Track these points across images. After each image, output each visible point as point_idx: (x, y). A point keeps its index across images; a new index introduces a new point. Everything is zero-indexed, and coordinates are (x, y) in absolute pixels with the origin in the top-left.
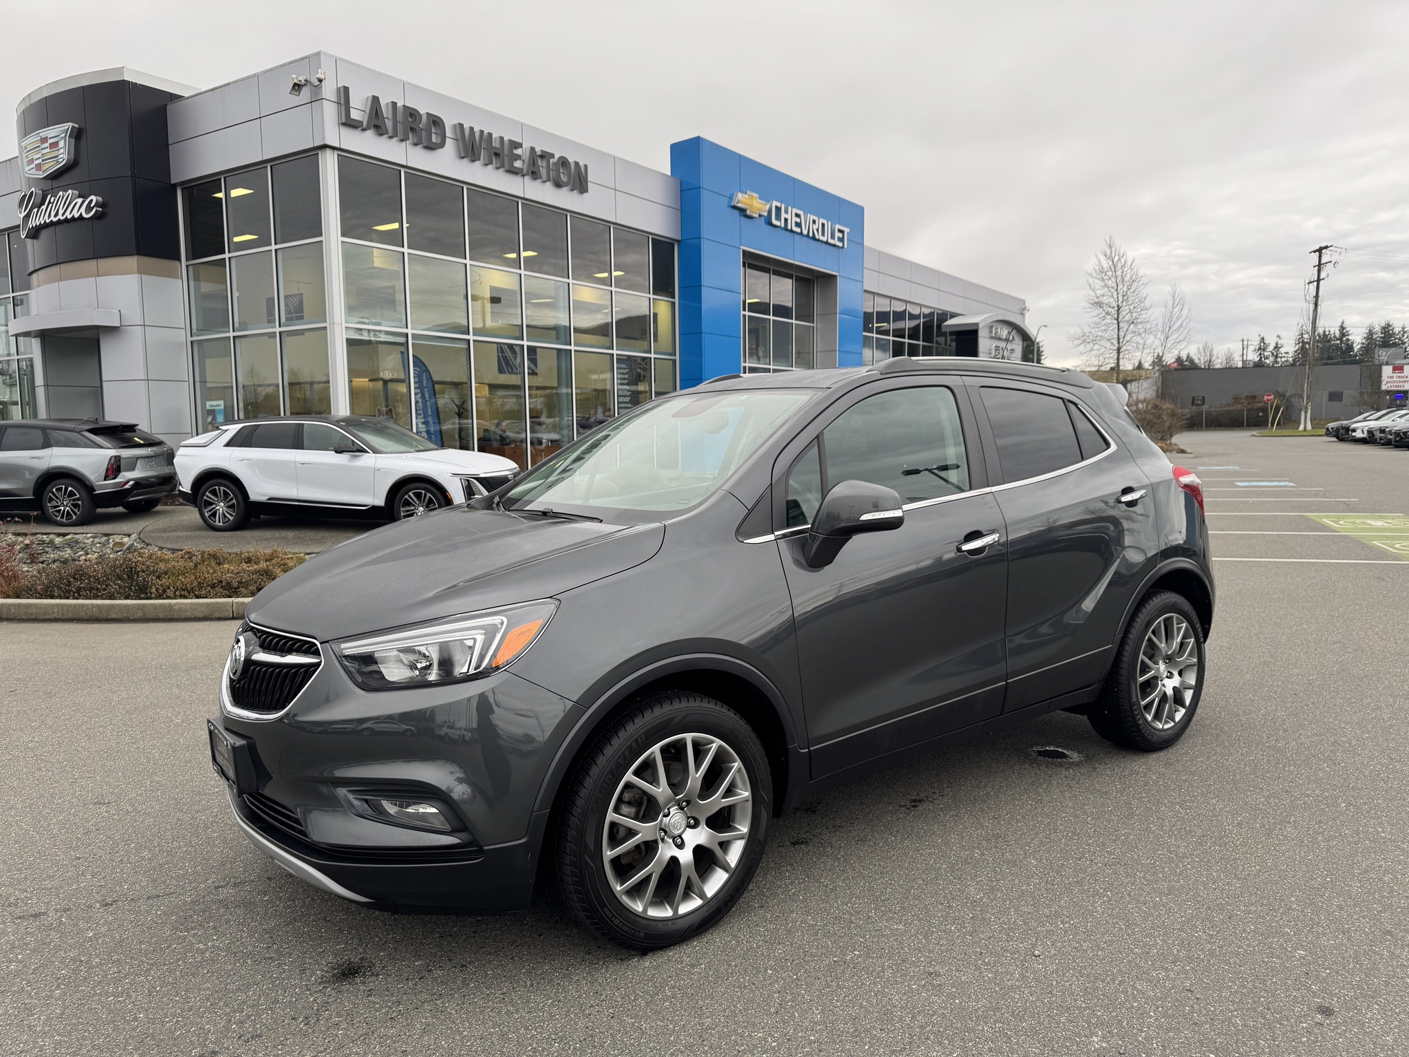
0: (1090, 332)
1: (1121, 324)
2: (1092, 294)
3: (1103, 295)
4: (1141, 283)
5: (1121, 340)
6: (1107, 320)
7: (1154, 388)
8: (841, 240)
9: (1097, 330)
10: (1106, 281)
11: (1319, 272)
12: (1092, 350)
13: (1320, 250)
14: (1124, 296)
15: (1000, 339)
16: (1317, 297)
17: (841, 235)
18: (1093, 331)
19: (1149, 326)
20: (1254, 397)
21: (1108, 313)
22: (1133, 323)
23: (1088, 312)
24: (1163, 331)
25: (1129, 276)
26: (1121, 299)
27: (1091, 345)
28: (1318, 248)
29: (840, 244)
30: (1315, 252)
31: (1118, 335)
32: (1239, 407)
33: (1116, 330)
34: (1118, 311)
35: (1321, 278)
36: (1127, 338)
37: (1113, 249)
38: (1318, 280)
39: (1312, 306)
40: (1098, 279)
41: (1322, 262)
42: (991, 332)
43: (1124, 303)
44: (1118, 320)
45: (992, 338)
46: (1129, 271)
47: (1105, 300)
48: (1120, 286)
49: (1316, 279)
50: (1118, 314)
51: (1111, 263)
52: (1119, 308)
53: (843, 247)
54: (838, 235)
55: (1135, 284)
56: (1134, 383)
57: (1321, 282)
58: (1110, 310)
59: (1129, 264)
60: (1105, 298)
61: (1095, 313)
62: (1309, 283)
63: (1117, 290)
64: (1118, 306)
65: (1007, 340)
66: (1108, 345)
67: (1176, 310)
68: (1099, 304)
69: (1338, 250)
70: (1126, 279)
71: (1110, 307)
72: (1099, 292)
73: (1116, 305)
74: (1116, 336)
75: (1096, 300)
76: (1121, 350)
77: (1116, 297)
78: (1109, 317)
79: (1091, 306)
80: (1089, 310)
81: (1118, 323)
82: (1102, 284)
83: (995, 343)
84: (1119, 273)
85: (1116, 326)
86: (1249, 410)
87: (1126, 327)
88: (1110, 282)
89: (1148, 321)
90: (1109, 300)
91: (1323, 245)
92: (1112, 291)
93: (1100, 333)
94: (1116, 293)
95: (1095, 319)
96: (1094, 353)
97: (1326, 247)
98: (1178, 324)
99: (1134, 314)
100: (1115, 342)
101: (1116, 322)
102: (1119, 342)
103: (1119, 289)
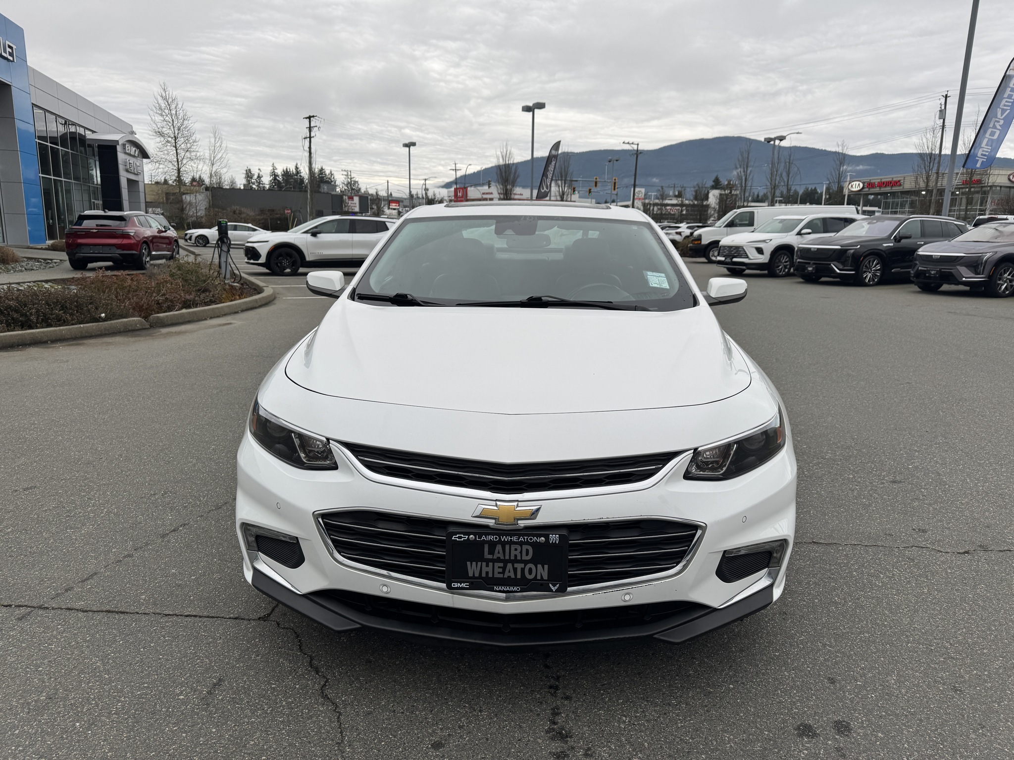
0: (156, 154)
1: (178, 151)
2: (155, 126)
3: (163, 127)
4: (190, 122)
5: (180, 163)
6: (168, 147)
7: (207, 200)
8: (11, 54)
9: (162, 153)
10: (165, 117)
11: (310, 131)
12: (159, 168)
13: (309, 118)
14: (179, 129)
15: (130, 155)
16: (310, 148)
17: (10, 51)
18: (159, 154)
19: (198, 154)
20: (273, 211)
21: (168, 142)
22: (188, 151)
23: (153, 139)
24: (210, 159)
25: (181, 115)
26: (177, 132)
27: (157, 164)
28: (308, 116)
29: (11, 58)
30: (306, 118)
31: (177, 159)
32: (265, 216)
33: (175, 155)
34: (175, 140)
35: (312, 136)
36: (184, 162)
37: (167, 93)
38: (310, 137)
39: (307, 154)
40: (158, 114)
41: (312, 126)
42: (124, 149)
43: (180, 135)
44: (176, 147)
45: (126, 153)
46: (181, 111)
47: (166, 130)
48: (175, 122)
49: (308, 136)
50: (176, 143)
51: (166, 103)
52: (176, 138)
53: (13, 61)
54: (8, 50)
55: (185, 122)
56: (192, 195)
57: (312, 139)
58: (170, 139)
59: (180, 106)
60: (164, 129)
61: (158, 139)
62: (304, 138)
63: (173, 125)
64: (175, 137)
65: (134, 156)
66: (170, 165)
67: (218, 145)
68: (161, 134)
69: (320, 119)
70: (180, 117)
71: (169, 137)
72: (159, 125)
73: (173, 136)
74: (176, 160)
75: (157, 130)
76: (181, 170)
77: (173, 129)
78: (169, 144)
79: (155, 134)
80: (153, 137)
81: (176, 150)
82: (162, 119)
83: (128, 158)
84: (174, 112)
85: (175, 152)
86: (271, 219)
87: (183, 154)
88: (167, 118)
89: (198, 151)
90: (168, 131)
91: (312, 115)
92: (170, 125)
93: (163, 156)
94: (172, 127)
95: (158, 144)
96: (160, 170)
97: (313, 116)
98: (219, 155)
99: (188, 145)
100: (176, 164)
101: (174, 148)
102: (178, 165)
103: (174, 125)
